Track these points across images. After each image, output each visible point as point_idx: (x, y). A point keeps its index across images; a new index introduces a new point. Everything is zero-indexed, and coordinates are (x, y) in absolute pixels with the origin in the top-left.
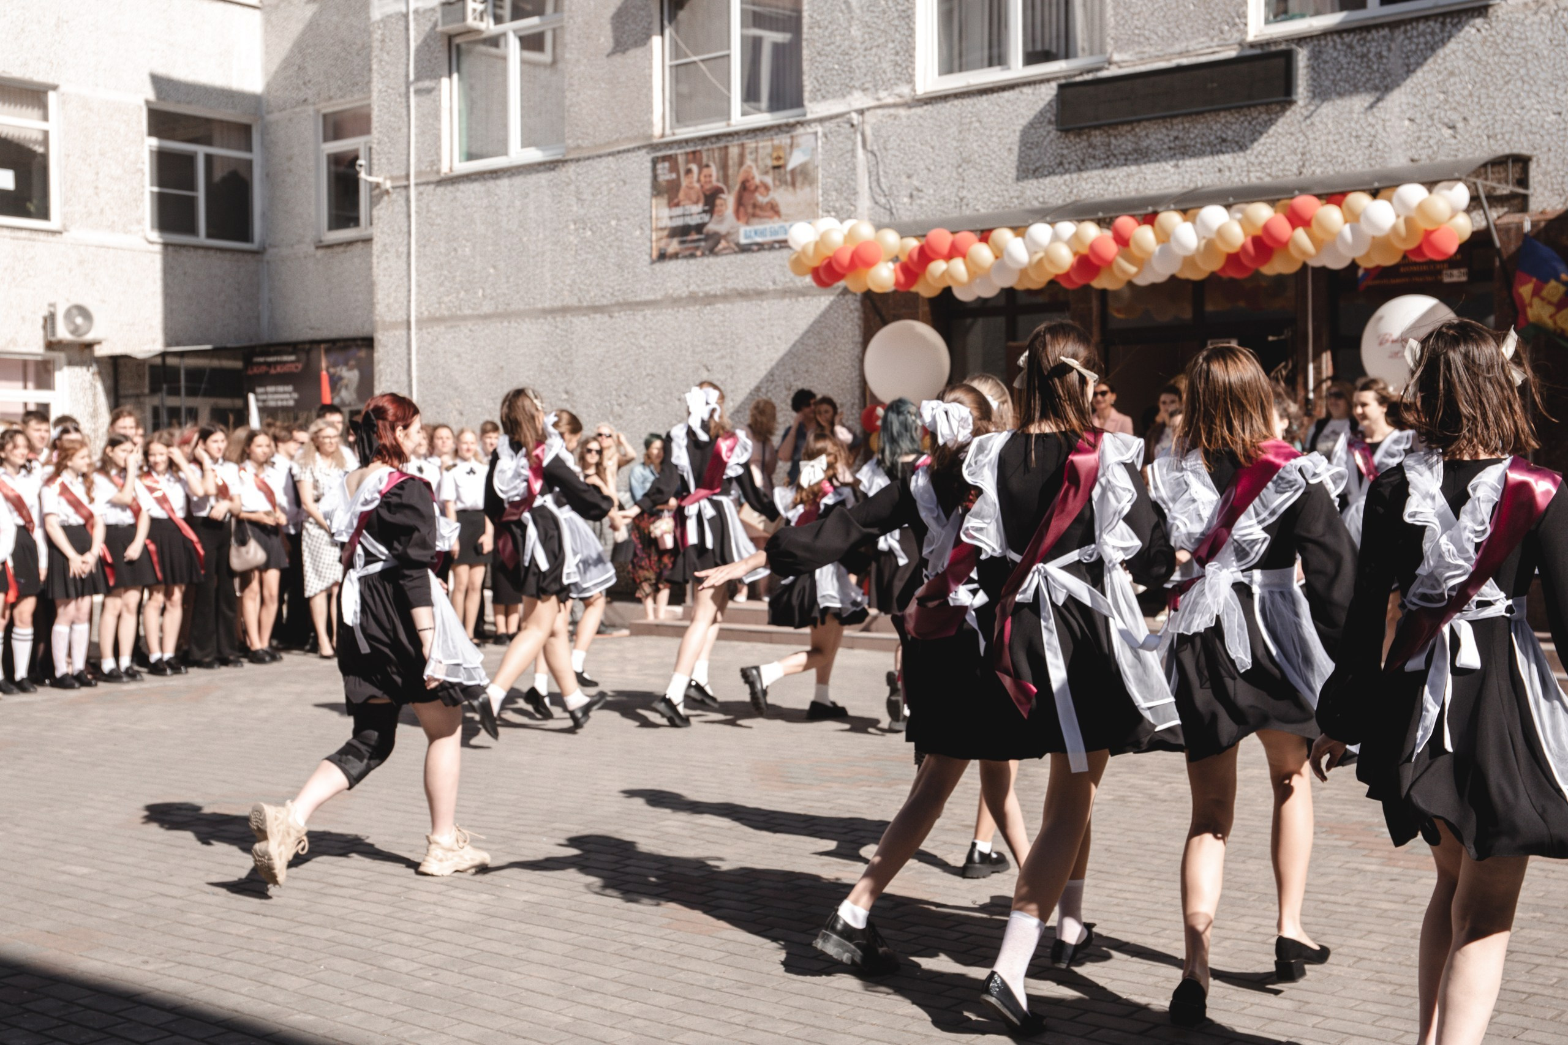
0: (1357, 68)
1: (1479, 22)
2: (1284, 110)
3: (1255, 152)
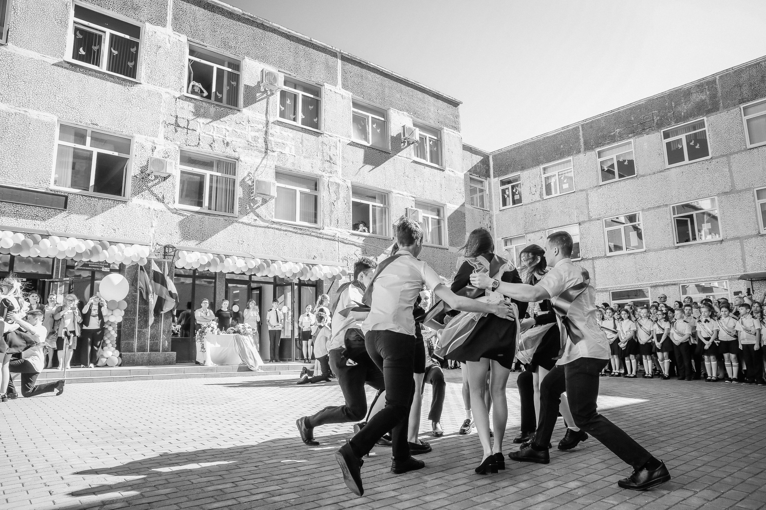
0: (87, 207)
1: (124, 205)
2: (61, 212)
3: (49, 222)
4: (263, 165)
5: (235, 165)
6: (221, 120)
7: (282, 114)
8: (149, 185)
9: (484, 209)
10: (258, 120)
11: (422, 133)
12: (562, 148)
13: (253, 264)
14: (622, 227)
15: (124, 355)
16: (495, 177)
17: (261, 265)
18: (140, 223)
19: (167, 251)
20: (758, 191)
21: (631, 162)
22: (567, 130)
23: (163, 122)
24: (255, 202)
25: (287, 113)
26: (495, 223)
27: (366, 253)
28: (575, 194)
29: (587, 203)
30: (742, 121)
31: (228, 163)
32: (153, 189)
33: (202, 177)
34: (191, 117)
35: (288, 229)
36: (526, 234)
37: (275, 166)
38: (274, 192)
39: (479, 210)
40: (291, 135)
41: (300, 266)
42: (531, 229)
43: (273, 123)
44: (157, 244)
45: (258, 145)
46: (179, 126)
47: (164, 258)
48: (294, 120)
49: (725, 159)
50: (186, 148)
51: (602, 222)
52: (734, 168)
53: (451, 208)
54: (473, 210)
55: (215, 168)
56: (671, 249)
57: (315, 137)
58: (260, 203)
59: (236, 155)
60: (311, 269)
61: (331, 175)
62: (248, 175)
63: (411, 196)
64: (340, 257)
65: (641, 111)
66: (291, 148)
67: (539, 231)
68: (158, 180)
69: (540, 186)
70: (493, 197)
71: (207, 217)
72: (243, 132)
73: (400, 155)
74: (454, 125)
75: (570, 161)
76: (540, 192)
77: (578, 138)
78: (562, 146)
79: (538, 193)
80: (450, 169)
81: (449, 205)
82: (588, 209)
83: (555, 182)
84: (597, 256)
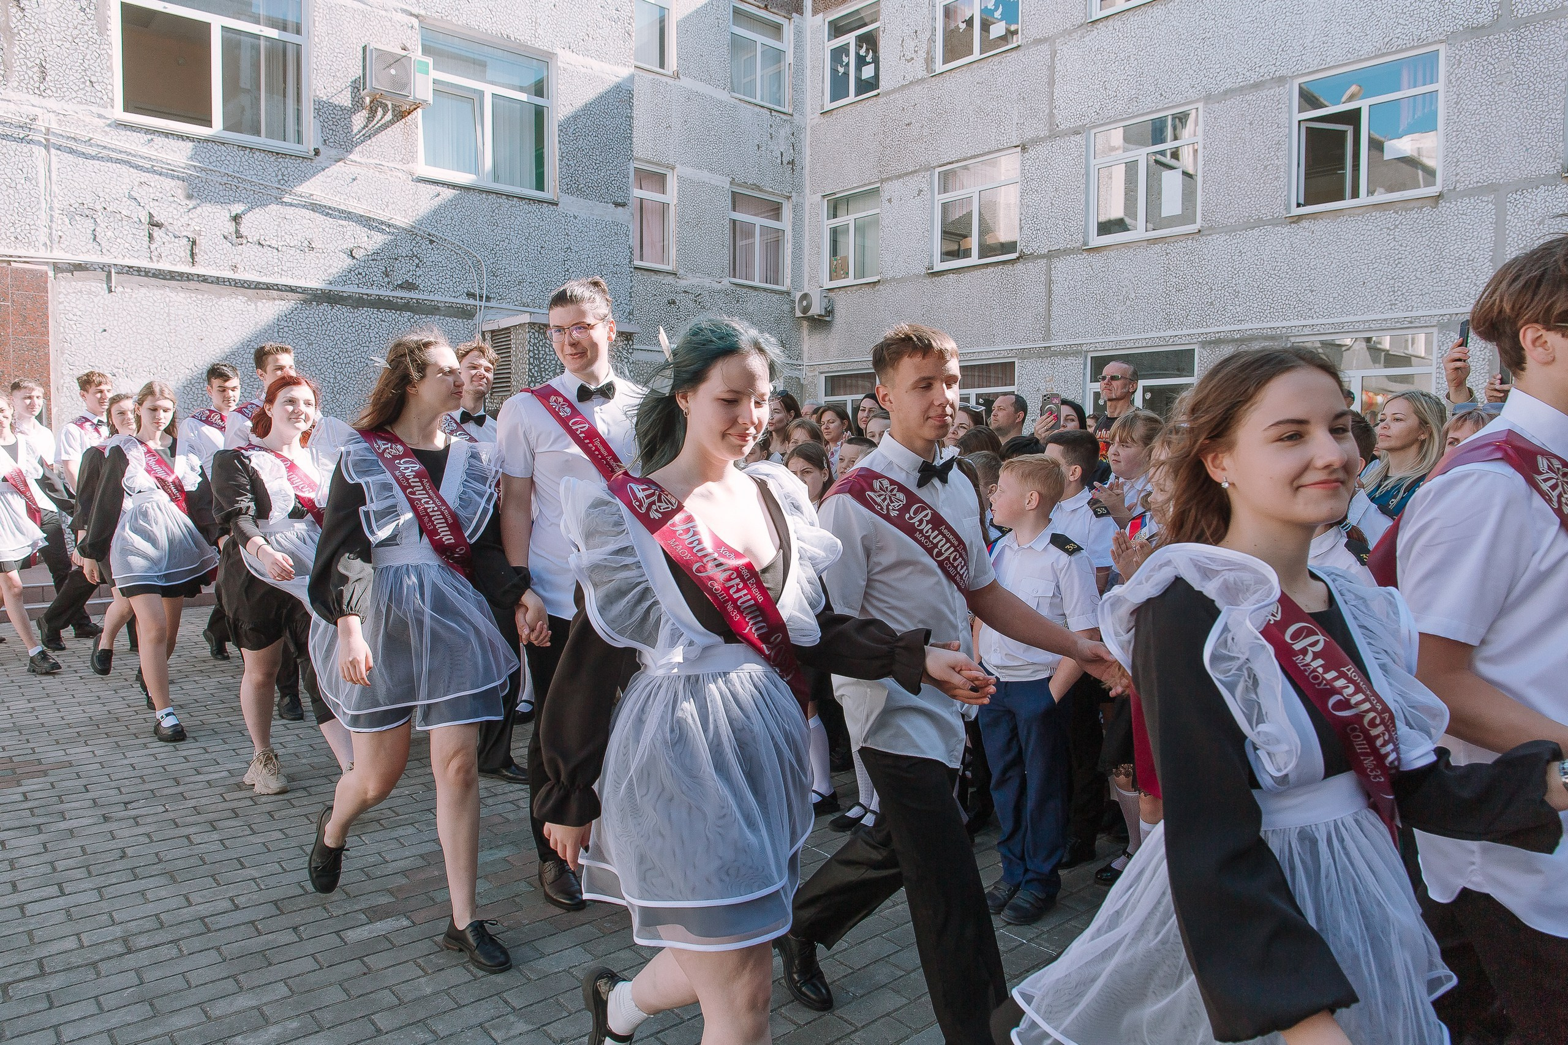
14: (1140, 155)
16: (815, 12)
26: (807, 151)
28: (1020, 53)
29: (1051, 83)
36: (882, 181)
39: (757, 109)
42: (894, 168)
51: (1087, 140)
53: (576, 67)
54: (735, 107)
56: (1277, 225)
63: (404, 11)
64: (56, 205)
67: (915, 172)
69: (928, 34)
70: (808, 72)
76: (928, 53)
79: (922, 54)
81: (565, 58)
82: (1052, 100)
83: (972, 18)
84: (1061, 246)
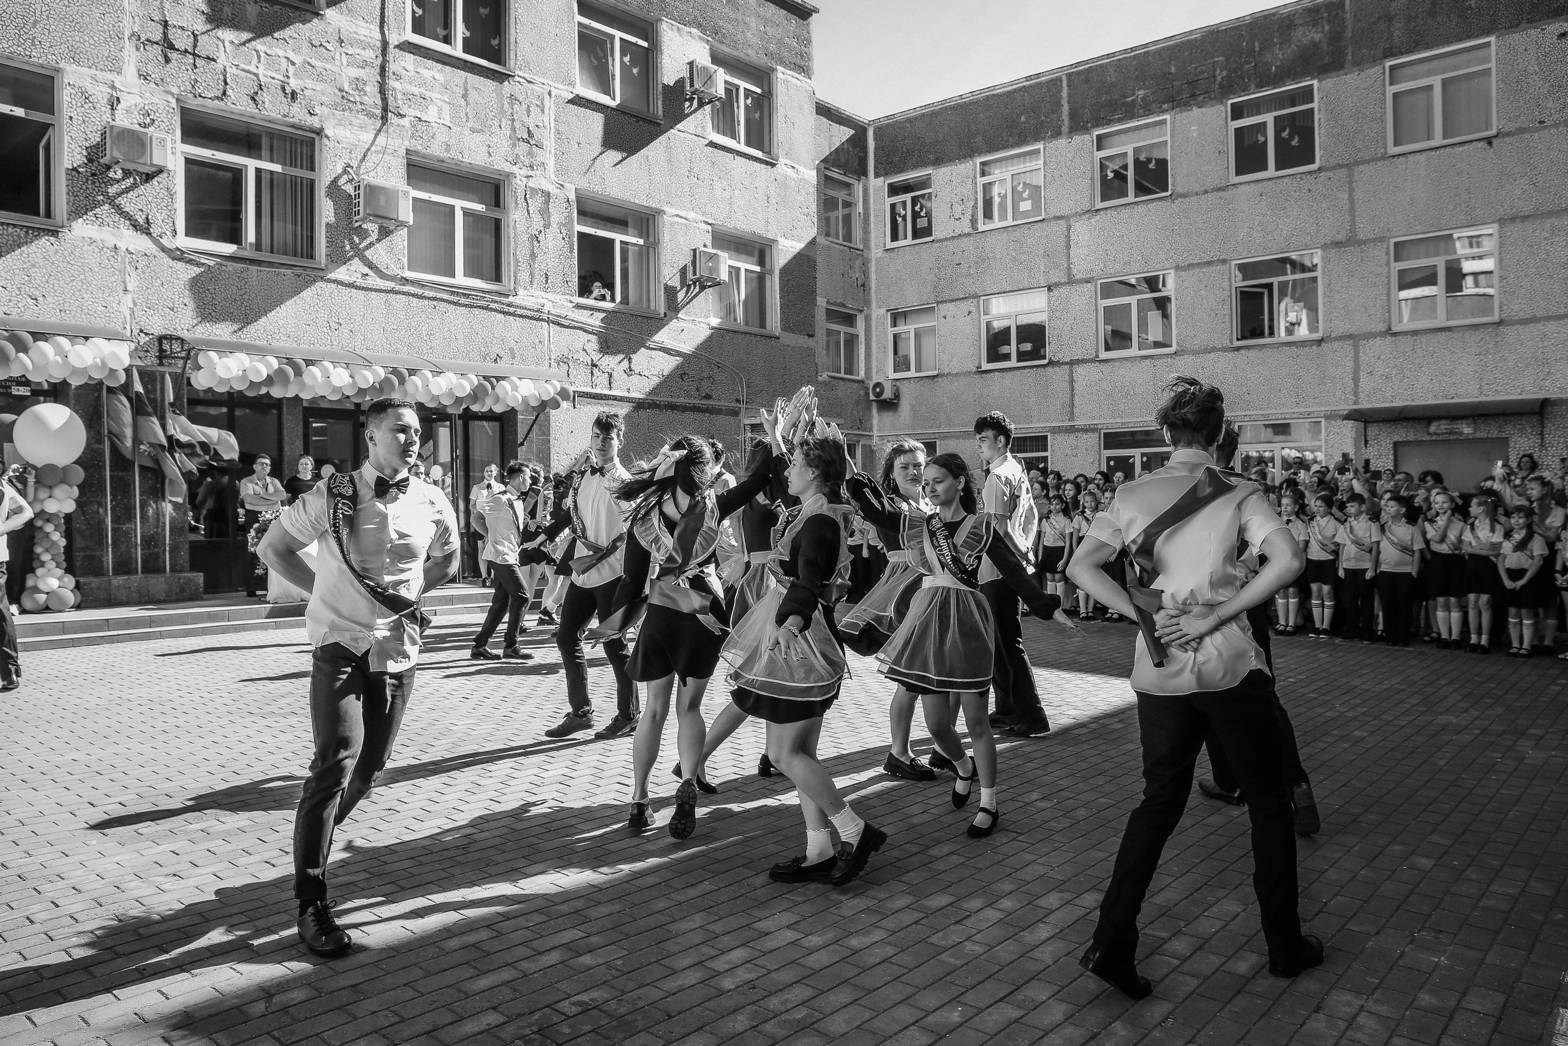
1: (53, 239)
4: (379, 148)
5: (311, 143)
6: (276, 35)
7: (418, 26)
8: (110, 190)
9: (852, 245)
10: (363, 38)
11: (729, 78)
12: (1024, 123)
13: (369, 377)
14: (1132, 300)
15: (85, 584)
16: (877, 175)
17: (387, 379)
18: (95, 282)
19: (166, 346)
20: (1396, 244)
21: (1162, 164)
22: (1037, 84)
23: (133, 34)
24: (363, 234)
25: (429, 23)
26: (873, 276)
27: (608, 348)
28: (1045, 224)
29: (1068, 246)
30: (1384, 95)
31: (296, 140)
32: (121, 201)
33: (237, 174)
34: (200, 25)
35: (439, 295)
36: (938, 303)
37: (407, 150)
38: (406, 213)
39: (842, 248)
40: (438, 76)
41: (470, 382)
42: (947, 294)
43: (396, 47)
44: (141, 331)
45: (366, 99)
46: (172, 47)
47: (161, 364)
48: (447, 40)
49: (1344, 172)
50: (193, 103)
51: (1096, 287)
52: (1358, 194)
53: (787, 248)
54: (828, 247)
55: (265, 152)
56: (1224, 352)
57: (495, 83)
58: (374, 236)
59: (315, 122)
60: (493, 388)
61: (531, 173)
62: (345, 172)
63: (706, 223)
64: (552, 357)
65: (1191, 54)
66: (440, 109)
67: (965, 297)
68: (132, 180)
69: (972, 203)
70: (872, 219)
71: (254, 268)
72: (328, 66)
73: (682, 129)
74: (798, 62)
75: (1037, 151)
76: (973, 216)
77: (1058, 104)
78: (1023, 119)
79: (968, 216)
80: (788, 162)
81: (782, 242)
82: (1069, 258)
83: (1005, 195)
84: (1080, 357)
